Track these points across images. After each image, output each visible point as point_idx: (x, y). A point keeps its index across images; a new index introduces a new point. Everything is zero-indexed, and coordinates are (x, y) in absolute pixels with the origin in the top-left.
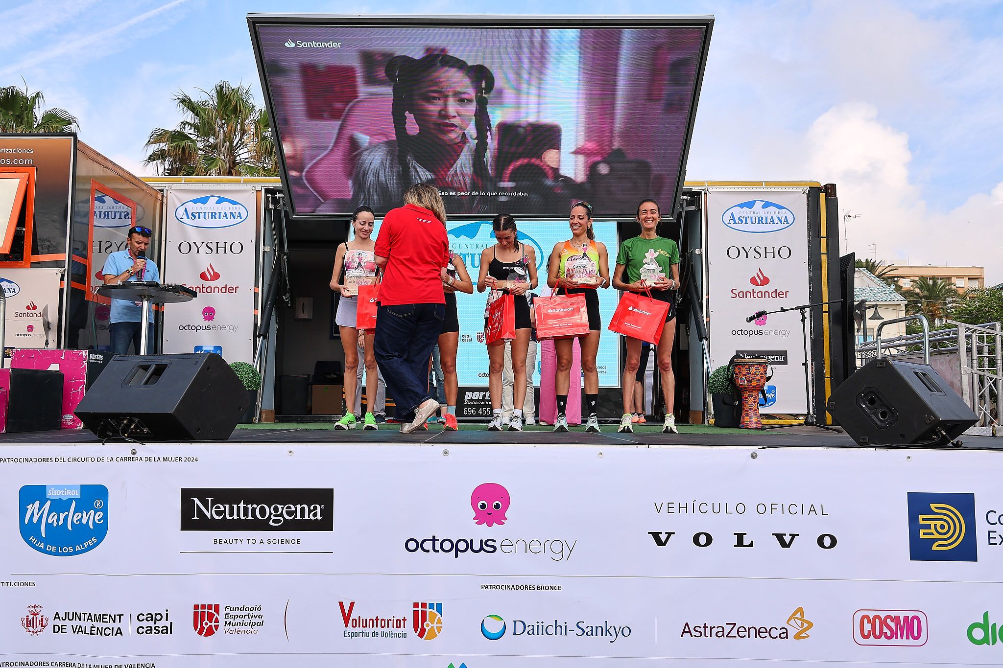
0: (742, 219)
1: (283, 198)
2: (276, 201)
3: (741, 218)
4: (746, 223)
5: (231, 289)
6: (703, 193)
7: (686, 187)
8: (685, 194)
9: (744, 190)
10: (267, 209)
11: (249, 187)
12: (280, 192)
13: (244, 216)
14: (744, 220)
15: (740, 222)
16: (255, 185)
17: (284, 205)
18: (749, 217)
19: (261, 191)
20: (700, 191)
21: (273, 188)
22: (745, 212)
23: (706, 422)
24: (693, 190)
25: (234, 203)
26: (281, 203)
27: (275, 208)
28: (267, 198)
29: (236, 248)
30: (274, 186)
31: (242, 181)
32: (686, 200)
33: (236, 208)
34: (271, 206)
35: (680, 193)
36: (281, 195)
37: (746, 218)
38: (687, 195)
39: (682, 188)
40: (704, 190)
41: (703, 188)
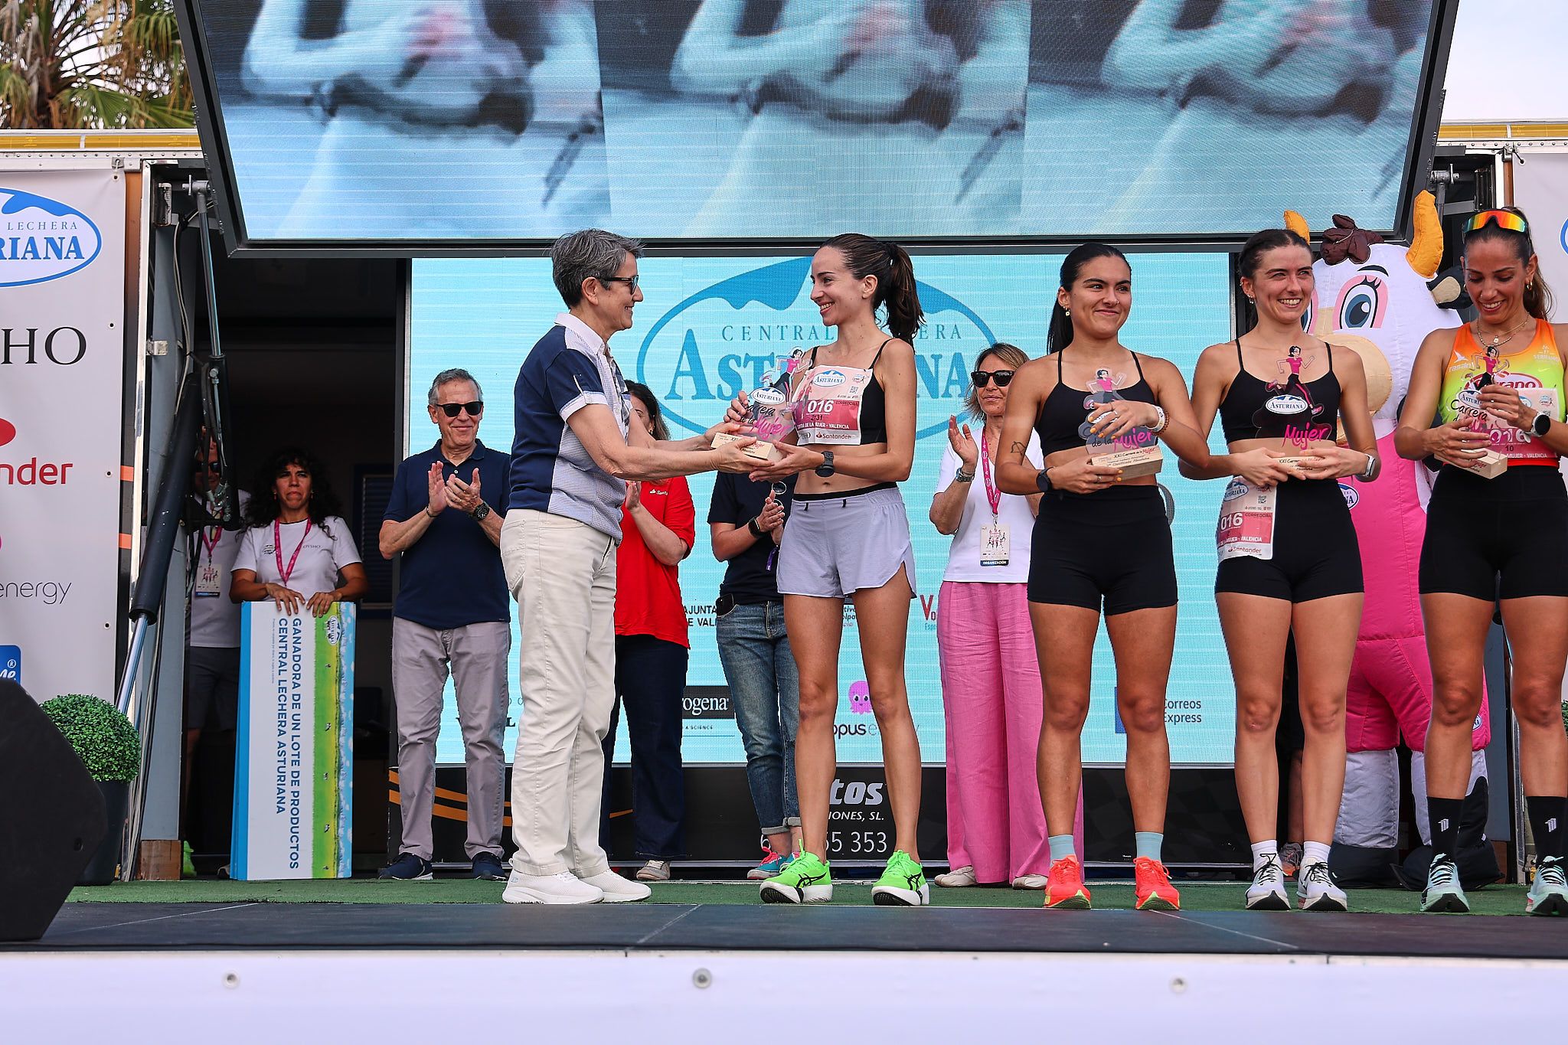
1: (207, 193)
2: (185, 203)
5: (49, 470)
6: (1498, 159)
7: (1443, 141)
8: (1441, 163)
10: (157, 225)
11: (104, 162)
12: (199, 174)
13: (87, 252)
16: (122, 155)
17: (211, 214)
19: (139, 172)
20: (1489, 152)
21: (176, 162)
23: (1521, 877)
24: (1468, 152)
25: (58, 209)
26: (202, 208)
27: (184, 224)
28: (157, 195)
29: (67, 345)
30: (181, 156)
31: (82, 144)
32: (1447, 182)
33: (64, 226)
34: (172, 219)
35: (1426, 160)
36: (201, 185)
38: (1447, 169)
39: (1434, 147)
40: (1502, 151)
41: (1501, 145)
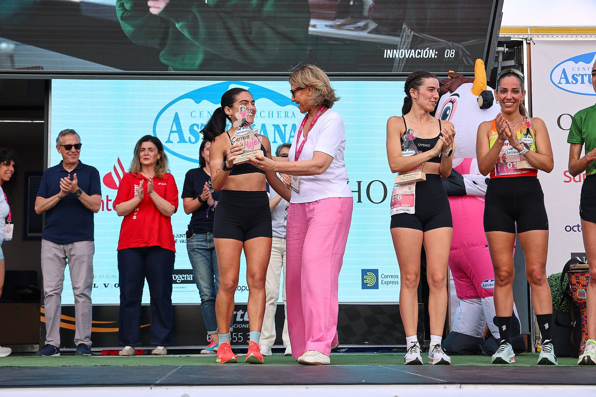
0: (577, 77)
3: (575, 76)
4: (583, 82)
6: (525, 42)
7: (501, 35)
8: (500, 44)
9: (579, 39)
14: (579, 78)
15: (574, 82)
18: (586, 75)
20: (521, 40)
22: (581, 69)
23: (533, 350)
24: (512, 39)
32: (503, 52)
35: (494, 42)
37: (582, 76)
38: (503, 46)
39: (498, 37)
40: (526, 39)
41: (525, 37)
